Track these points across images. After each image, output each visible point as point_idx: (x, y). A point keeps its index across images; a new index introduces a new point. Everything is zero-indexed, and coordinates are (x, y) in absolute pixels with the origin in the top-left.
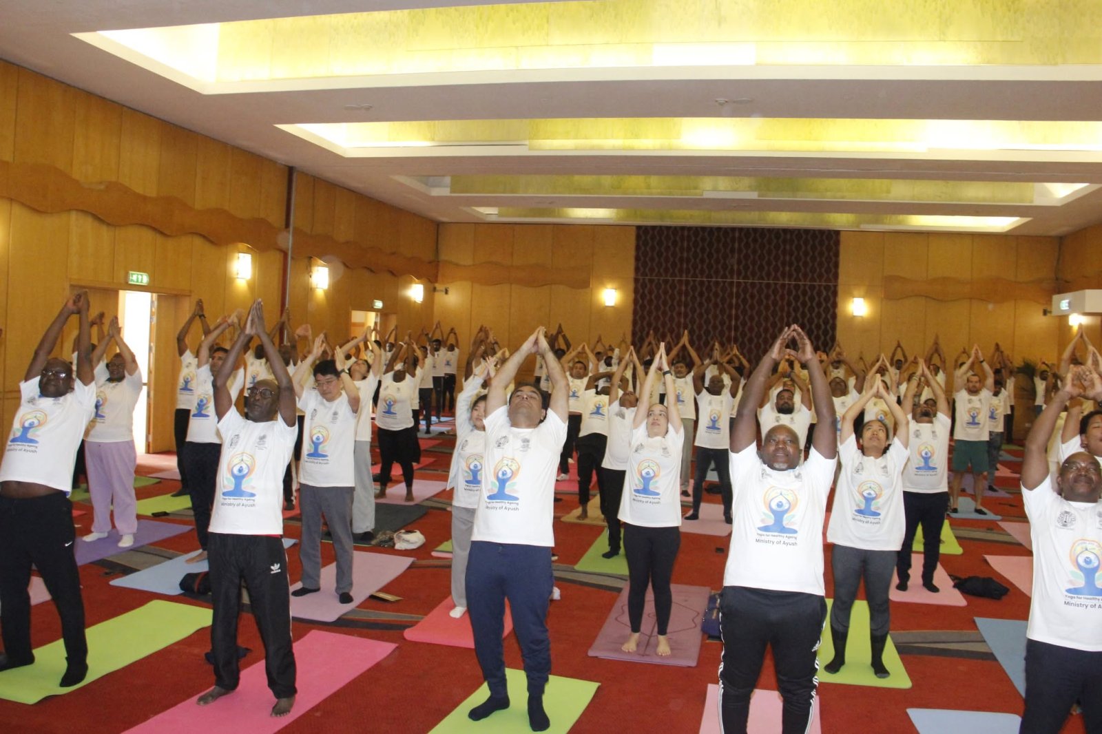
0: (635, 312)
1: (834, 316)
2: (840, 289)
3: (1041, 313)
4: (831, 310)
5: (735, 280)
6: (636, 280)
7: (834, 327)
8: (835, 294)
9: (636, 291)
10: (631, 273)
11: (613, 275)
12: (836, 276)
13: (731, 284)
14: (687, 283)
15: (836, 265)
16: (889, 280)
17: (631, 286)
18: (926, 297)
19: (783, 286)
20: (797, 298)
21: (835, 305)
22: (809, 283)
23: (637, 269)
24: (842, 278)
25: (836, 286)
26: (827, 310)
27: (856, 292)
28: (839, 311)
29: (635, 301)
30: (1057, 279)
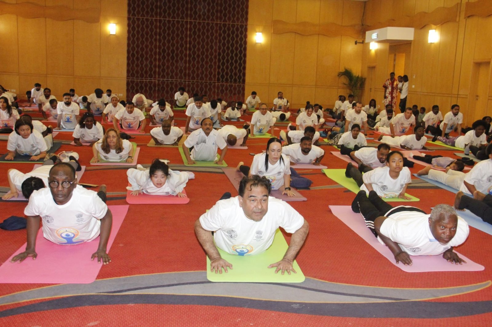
0: (129, 39)
1: (245, 43)
2: (249, 27)
3: (354, 43)
4: (244, 40)
5: (189, 20)
6: (129, 19)
7: (245, 49)
8: (246, 30)
9: (129, 25)
10: (126, 14)
11: (115, 15)
12: (247, 19)
13: (187, 22)
14: (160, 21)
15: (247, 13)
16: (275, 23)
17: (126, 22)
18: (295, 33)
19: (217, 24)
20: (224, 32)
21: (246, 36)
22: (232, 23)
23: (129, 12)
24: (250, 22)
25: (246, 25)
26: (241, 39)
27: (257, 30)
28: (248, 40)
29: (129, 32)
30: (362, 25)
